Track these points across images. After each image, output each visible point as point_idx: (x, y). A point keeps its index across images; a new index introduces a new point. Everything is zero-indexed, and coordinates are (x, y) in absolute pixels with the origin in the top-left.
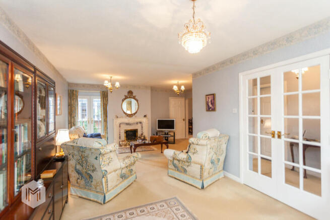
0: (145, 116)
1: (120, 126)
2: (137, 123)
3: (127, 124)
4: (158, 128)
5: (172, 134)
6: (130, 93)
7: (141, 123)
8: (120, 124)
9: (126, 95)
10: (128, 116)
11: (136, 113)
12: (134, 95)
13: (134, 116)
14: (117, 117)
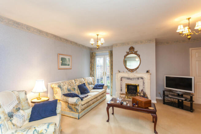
0: (147, 72)
1: (121, 80)
2: (138, 78)
3: (128, 79)
4: (166, 87)
5: (189, 97)
6: (132, 49)
7: (142, 78)
8: (121, 78)
9: (128, 51)
10: (129, 71)
11: (138, 68)
12: (135, 50)
13: (135, 71)
14: (120, 72)
